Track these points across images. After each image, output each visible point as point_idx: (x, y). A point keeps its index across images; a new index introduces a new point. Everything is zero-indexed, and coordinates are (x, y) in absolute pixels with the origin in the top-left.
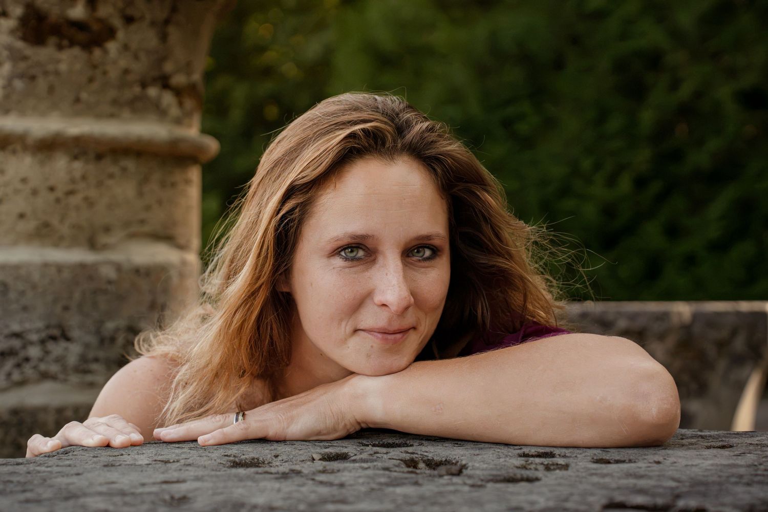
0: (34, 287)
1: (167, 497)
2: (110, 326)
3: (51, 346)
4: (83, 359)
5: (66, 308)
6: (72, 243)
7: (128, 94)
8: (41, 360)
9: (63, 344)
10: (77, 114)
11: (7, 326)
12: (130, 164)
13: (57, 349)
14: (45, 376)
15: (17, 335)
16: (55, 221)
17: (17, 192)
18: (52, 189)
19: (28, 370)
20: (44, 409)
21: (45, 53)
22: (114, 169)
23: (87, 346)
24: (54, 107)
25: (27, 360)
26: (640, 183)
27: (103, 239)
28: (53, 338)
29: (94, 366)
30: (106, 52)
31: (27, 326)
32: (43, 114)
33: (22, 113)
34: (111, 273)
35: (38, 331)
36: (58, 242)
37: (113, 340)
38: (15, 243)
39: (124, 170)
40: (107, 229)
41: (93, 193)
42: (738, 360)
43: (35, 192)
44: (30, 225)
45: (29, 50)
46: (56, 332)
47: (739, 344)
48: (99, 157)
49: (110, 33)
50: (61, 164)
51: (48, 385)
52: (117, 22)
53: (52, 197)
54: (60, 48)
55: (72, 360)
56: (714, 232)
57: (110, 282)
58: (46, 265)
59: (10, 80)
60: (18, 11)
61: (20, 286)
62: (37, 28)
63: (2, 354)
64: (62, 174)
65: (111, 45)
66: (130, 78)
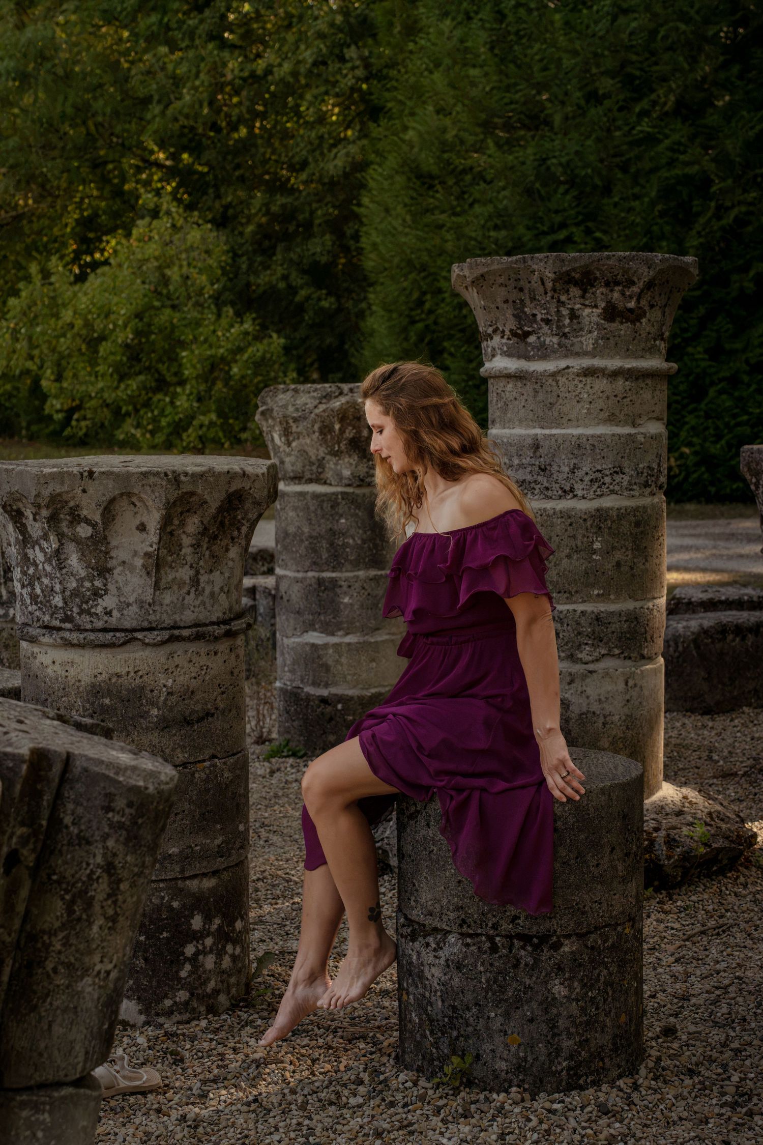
0: (608, 446)
2: (641, 466)
4: (630, 483)
5: (622, 457)
6: (626, 424)
7: (649, 345)
8: (611, 484)
9: (621, 476)
10: (627, 357)
11: (594, 467)
12: (649, 381)
13: (618, 478)
14: (613, 492)
15: (599, 471)
16: (617, 413)
17: (599, 397)
18: (616, 396)
19: (604, 488)
20: (612, 509)
21: (614, 325)
22: (643, 385)
23: (631, 476)
24: (618, 353)
25: (604, 484)
27: (639, 421)
28: (617, 473)
29: (635, 487)
30: (641, 324)
31: (604, 466)
32: (612, 358)
33: (602, 357)
34: (640, 438)
35: (610, 469)
36: (619, 423)
37: (642, 473)
38: (598, 424)
40: (640, 416)
41: (634, 397)
43: (608, 398)
44: (606, 415)
45: (607, 325)
46: (618, 470)
48: (637, 379)
49: (644, 314)
50: (620, 382)
51: (613, 496)
52: (647, 308)
53: (616, 400)
54: (622, 323)
55: (625, 484)
57: (642, 443)
58: (613, 435)
59: (596, 340)
60: (603, 305)
61: (601, 446)
62: (611, 313)
63: (591, 481)
64: (621, 388)
65: (644, 320)
66: (650, 336)
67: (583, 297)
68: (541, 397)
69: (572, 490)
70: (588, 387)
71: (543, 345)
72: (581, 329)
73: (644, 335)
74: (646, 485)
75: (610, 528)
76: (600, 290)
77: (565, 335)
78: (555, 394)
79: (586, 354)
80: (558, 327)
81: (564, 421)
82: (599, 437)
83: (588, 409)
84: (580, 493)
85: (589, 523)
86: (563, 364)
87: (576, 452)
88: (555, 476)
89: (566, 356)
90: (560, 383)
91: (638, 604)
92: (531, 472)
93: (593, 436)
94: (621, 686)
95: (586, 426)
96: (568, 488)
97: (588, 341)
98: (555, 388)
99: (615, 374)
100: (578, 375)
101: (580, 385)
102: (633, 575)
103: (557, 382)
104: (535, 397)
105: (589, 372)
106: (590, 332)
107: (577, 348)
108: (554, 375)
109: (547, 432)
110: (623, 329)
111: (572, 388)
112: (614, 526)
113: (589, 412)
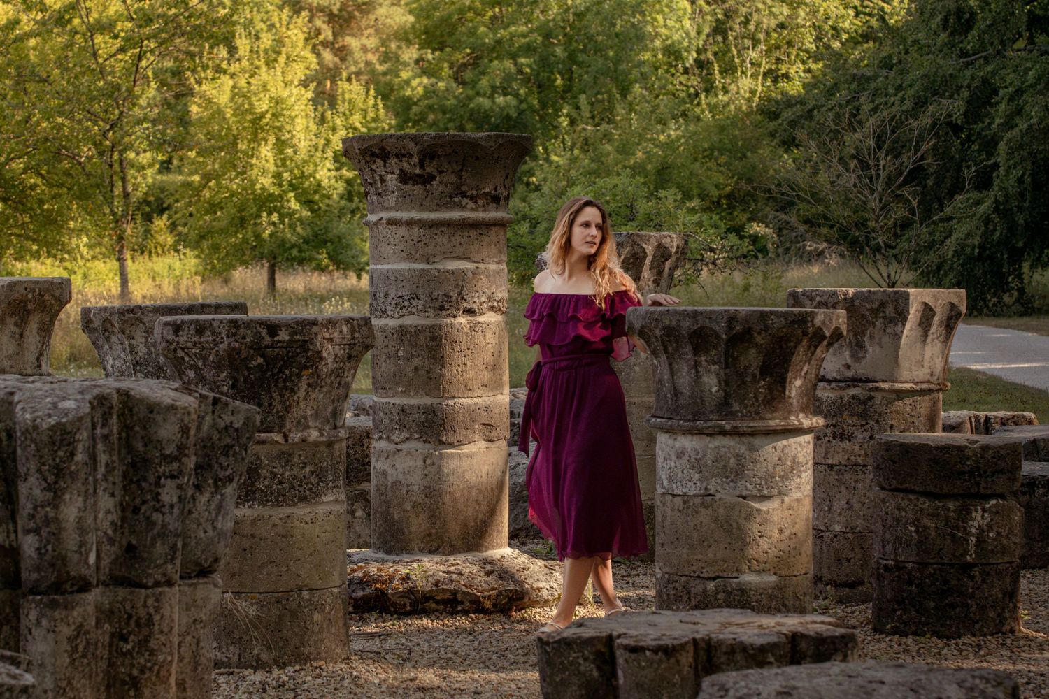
0: (406, 278)
2: (436, 294)
4: (424, 307)
5: (418, 287)
6: (421, 261)
7: (444, 201)
8: (409, 307)
9: (417, 301)
10: (423, 210)
11: (399, 294)
12: (445, 229)
13: (414, 302)
14: (411, 313)
15: (401, 297)
16: (413, 252)
17: (401, 241)
18: (412, 240)
19: (405, 311)
20: (411, 326)
21: (408, 187)
22: (436, 232)
23: (426, 302)
24: (413, 208)
25: (404, 307)
27: (433, 260)
28: (413, 298)
29: (429, 310)
30: (432, 185)
31: (404, 293)
32: (409, 211)
33: (402, 211)
34: (435, 273)
35: (408, 295)
36: (416, 261)
37: (437, 299)
38: (400, 262)
39: (442, 232)
40: (434, 256)
41: (428, 241)
43: (407, 242)
44: (404, 254)
45: (403, 187)
46: (414, 296)
48: (431, 227)
49: (434, 178)
50: (415, 231)
51: (412, 317)
52: (436, 173)
53: (412, 243)
54: (413, 185)
55: (420, 307)
57: (435, 277)
58: (410, 270)
59: (397, 198)
60: (398, 172)
61: (401, 278)
62: (405, 178)
63: (396, 304)
64: (416, 234)
66: (444, 195)
67: (385, 166)
69: (386, 311)
70: (393, 233)
71: (372, 203)
72: (388, 190)
73: (436, 194)
74: (442, 308)
75: (409, 341)
76: (395, 161)
77: (380, 195)
78: (377, 239)
79: (391, 208)
80: (376, 189)
81: (382, 259)
82: (400, 271)
83: (394, 250)
84: (389, 313)
85: (395, 336)
86: (380, 215)
87: (387, 282)
88: (378, 300)
89: (381, 210)
90: (380, 230)
91: (436, 401)
93: (396, 270)
94: (420, 463)
95: (393, 263)
96: (384, 310)
97: (392, 199)
98: (378, 234)
99: (410, 223)
100: (387, 224)
101: (389, 232)
102: (429, 378)
103: (378, 229)
105: (392, 222)
106: (393, 192)
107: (386, 205)
108: (377, 223)
109: (375, 267)
110: (417, 189)
111: (385, 233)
112: (412, 339)
113: (395, 253)
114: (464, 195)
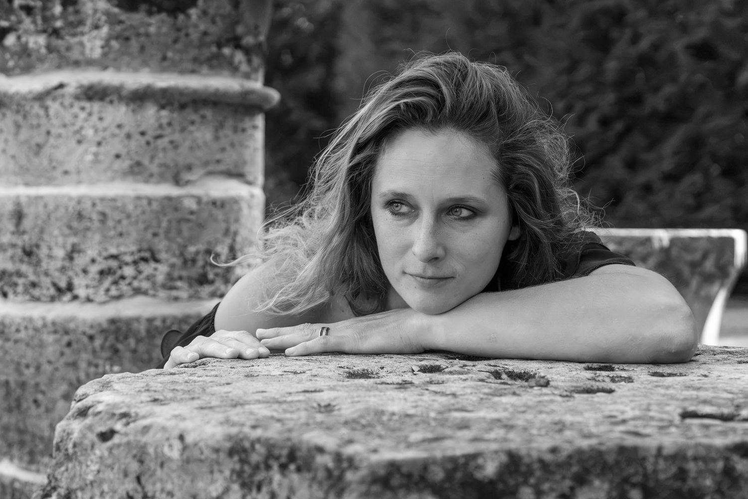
0: (128, 216)
1: (315, 405)
2: (192, 249)
3: (143, 266)
4: (170, 277)
5: (155, 235)
6: (162, 179)
7: (206, 53)
8: (135, 278)
9: (153, 265)
10: (163, 70)
11: (106, 250)
12: (208, 113)
13: (147, 269)
14: (138, 291)
15: (114, 257)
16: (146, 162)
17: (114, 136)
18: (143, 134)
19: (123, 286)
20: (137, 319)
21: (136, 18)
22: (195, 117)
23: (173, 266)
24: (145, 64)
25: (123, 278)
26: (605, 122)
27: (187, 176)
28: (145, 260)
29: (179, 284)
30: (188, 17)
31: (123, 249)
32: (136, 70)
33: (118, 69)
34: (191, 204)
35: (132, 253)
36: (149, 178)
37: (194, 261)
38: (113, 179)
39: (203, 117)
40: (189, 168)
41: (177, 137)
42: (708, 279)
43: (129, 136)
44: (126, 164)
45: (123, 16)
46: (147, 255)
47: (709, 265)
48: (183, 107)
50: (151, 114)
51: (140, 299)
53: (143, 140)
54: (150, 13)
55: (160, 278)
56: (668, 165)
57: (192, 213)
58: (138, 198)
59: (107, 41)
61: (117, 216)
63: (102, 273)
64: (152, 121)
65: (193, 12)
66: (208, 39)
68: (24, 134)
69: (70, 287)
70: (95, 118)
71: (24, 51)
72: (81, 23)
73: (195, 36)
74: (203, 280)
75: (134, 351)
77: (56, 33)
78: (43, 130)
79: (90, 63)
80: (45, 19)
81: (58, 173)
82: (114, 200)
83: (96, 155)
84: (81, 292)
85: (98, 343)
86: (54, 79)
87: (75, 224)
88: (44, 265)
89: (59, 67)
90: (52, 112)
92: (12, 258)
93: (102, 199)
95: (92, 182)
96: (63, 284)
97: (92, 43)
98: (43, 121)
100: (77, 98)
101: (83, 115)
103: (46, 109)
104: (17, 134)
105: (95, 94)
106: (97, 27)
107: (75, 55)
108: (41, 97)
109: (33, 191)
111: (68, 118)
112: (142, 348)
113: (96, 161)
114: (236, 43)
